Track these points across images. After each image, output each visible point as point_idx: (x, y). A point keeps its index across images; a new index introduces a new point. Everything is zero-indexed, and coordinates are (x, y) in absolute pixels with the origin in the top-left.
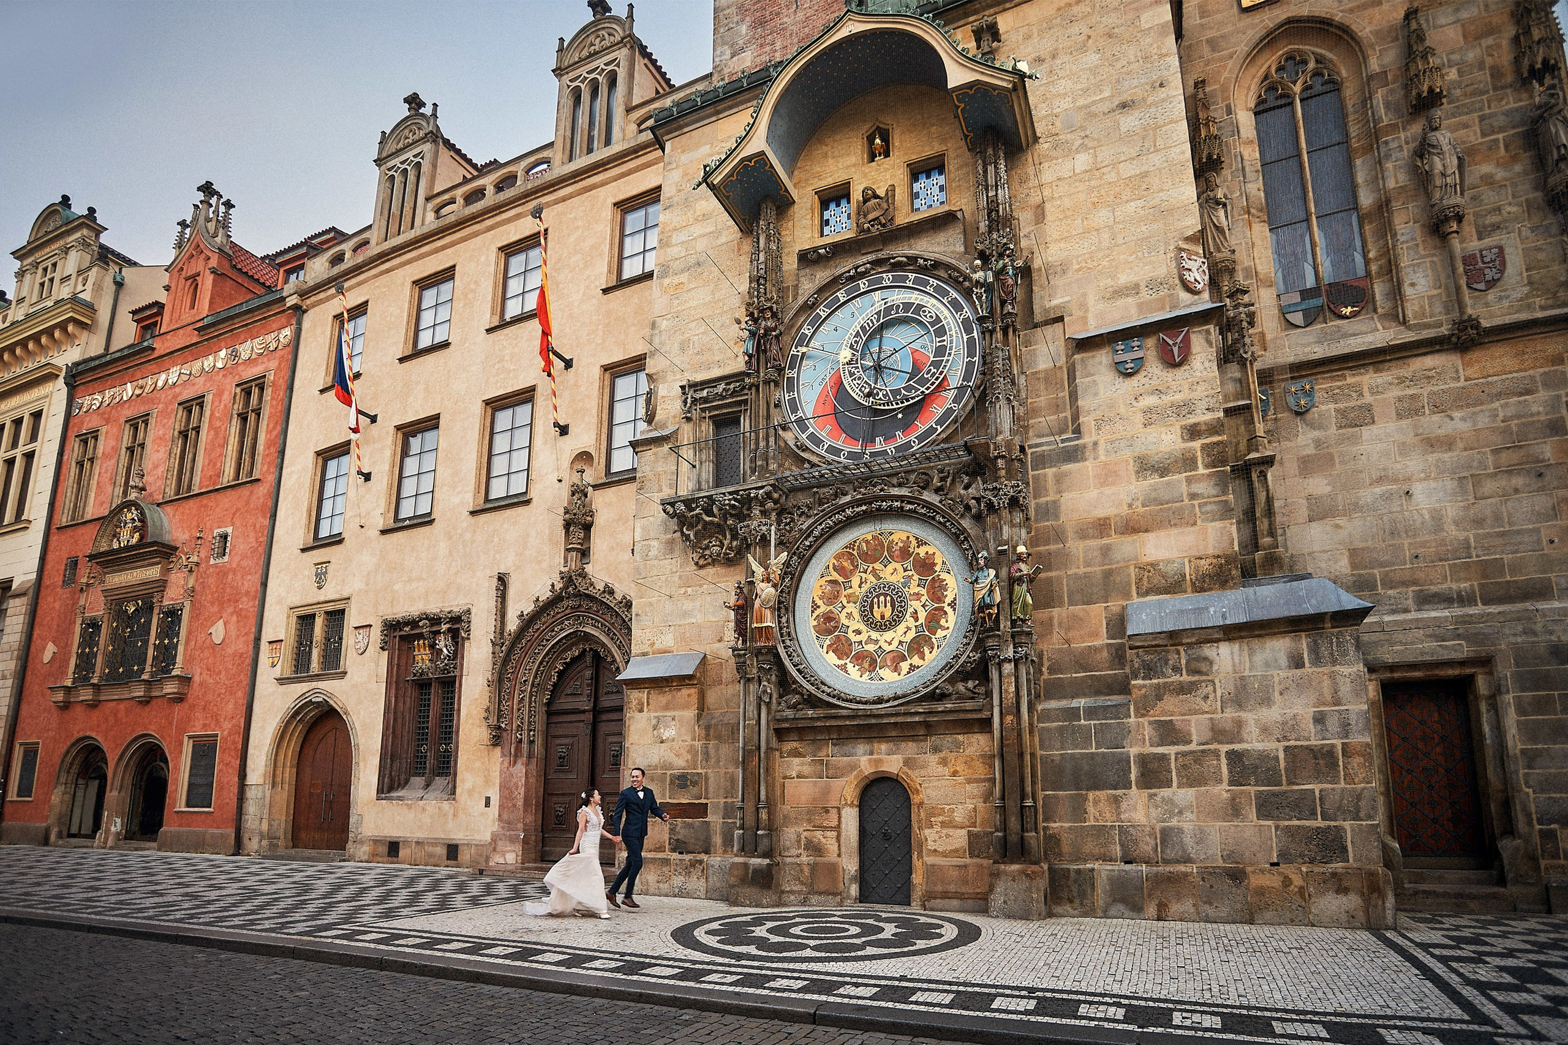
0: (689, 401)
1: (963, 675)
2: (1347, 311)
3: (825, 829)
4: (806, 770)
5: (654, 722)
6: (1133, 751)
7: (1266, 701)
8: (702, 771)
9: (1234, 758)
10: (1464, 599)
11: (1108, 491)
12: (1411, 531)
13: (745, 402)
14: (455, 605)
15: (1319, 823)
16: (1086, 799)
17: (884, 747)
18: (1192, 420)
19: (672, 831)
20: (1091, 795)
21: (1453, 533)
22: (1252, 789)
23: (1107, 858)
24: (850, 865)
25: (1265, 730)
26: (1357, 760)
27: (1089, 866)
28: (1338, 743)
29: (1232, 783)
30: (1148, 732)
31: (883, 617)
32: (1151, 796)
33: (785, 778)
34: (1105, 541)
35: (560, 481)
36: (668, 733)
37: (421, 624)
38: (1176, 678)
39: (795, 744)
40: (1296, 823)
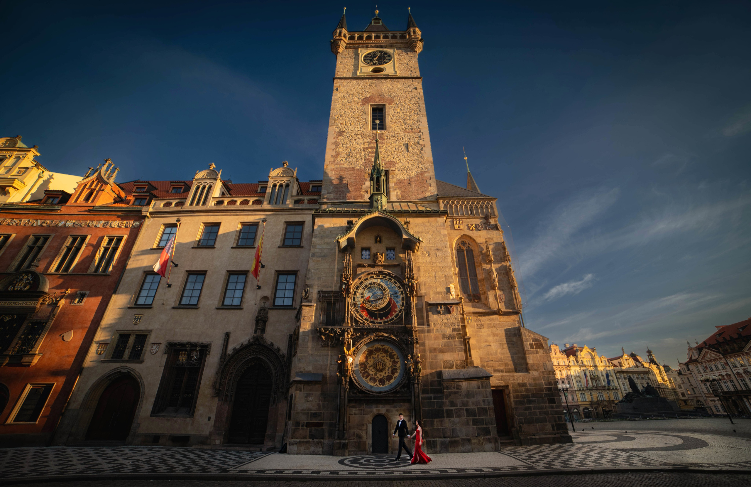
0: (321, 296)
1: (403, 387)
2: (477, 301)
3: (362, 430)
4: (357, 412)
5: (305, 395)
6: (445, 408)
7: (473, 397)
8: (322, 412)
9: (467, 410)
10: (502, 371)
11: (436, 341)
12: (491, 355)
13: (338, 300)
14: (205, 340)
15: (485, 426)
16: (434, 421)
17: (381, 406)
18: (454, 327)
19: (310, 432)
20: (435, 420)
21: (499, 356)
22: (471, 418)
23: (439, 437)
24: (370, 441)
25: (473, 404)
26: (491, 411)
27: (436, 439)
28: (487, 407)
29: (467, 416)
30: (448, 403)
31: (380, 368)
32: (449, 420)
33: (350, 414)
34: (436, 354)
35: (256, 304)
36: (311, 399)
37: (187, 346)
38: (454, 390)
39: (354, 404)
40: (480, 426)
